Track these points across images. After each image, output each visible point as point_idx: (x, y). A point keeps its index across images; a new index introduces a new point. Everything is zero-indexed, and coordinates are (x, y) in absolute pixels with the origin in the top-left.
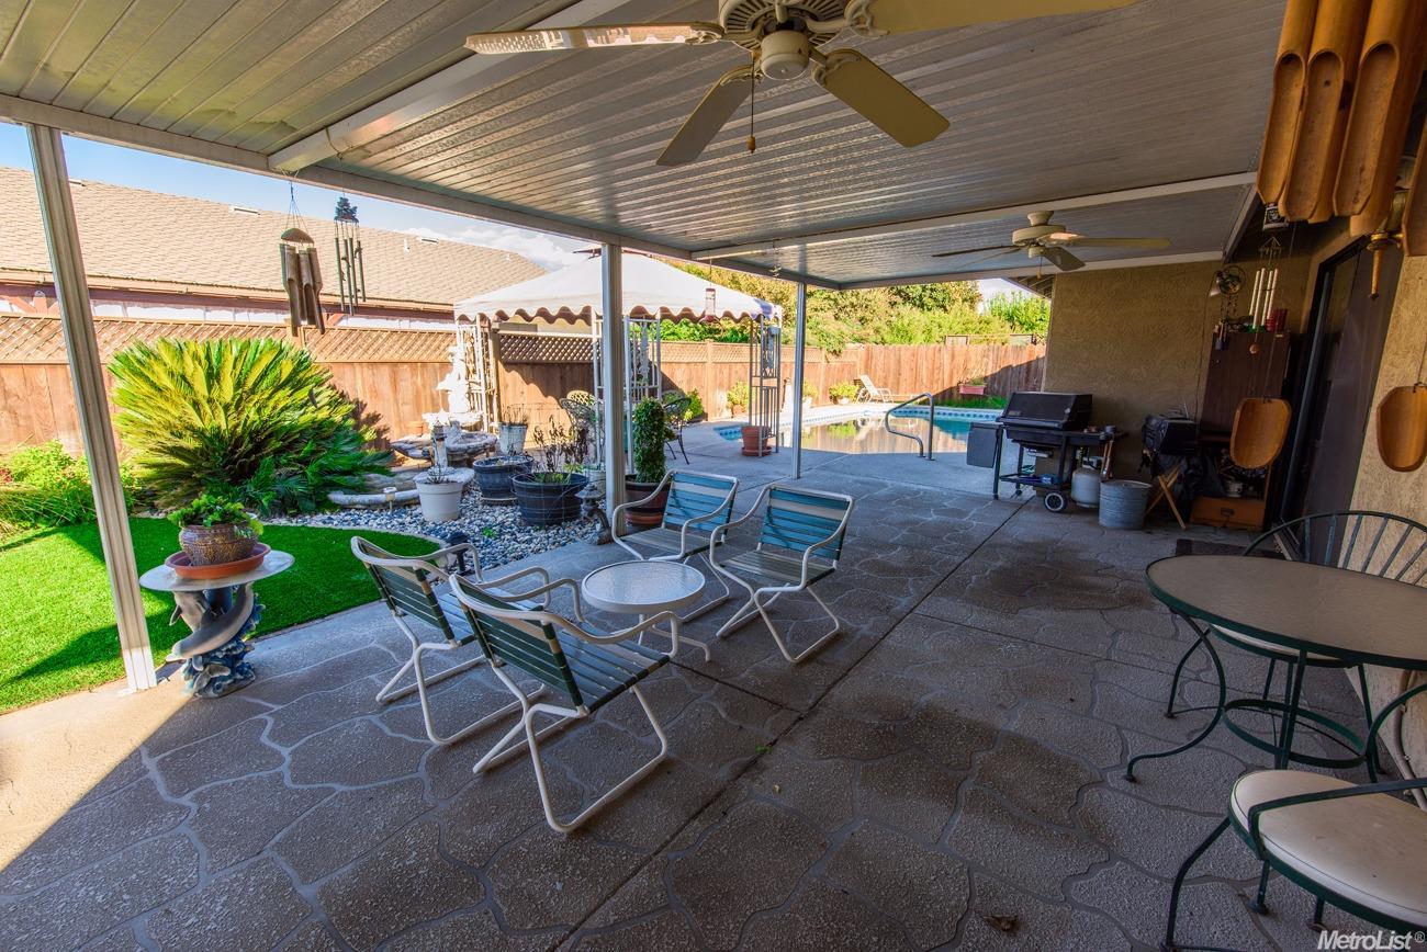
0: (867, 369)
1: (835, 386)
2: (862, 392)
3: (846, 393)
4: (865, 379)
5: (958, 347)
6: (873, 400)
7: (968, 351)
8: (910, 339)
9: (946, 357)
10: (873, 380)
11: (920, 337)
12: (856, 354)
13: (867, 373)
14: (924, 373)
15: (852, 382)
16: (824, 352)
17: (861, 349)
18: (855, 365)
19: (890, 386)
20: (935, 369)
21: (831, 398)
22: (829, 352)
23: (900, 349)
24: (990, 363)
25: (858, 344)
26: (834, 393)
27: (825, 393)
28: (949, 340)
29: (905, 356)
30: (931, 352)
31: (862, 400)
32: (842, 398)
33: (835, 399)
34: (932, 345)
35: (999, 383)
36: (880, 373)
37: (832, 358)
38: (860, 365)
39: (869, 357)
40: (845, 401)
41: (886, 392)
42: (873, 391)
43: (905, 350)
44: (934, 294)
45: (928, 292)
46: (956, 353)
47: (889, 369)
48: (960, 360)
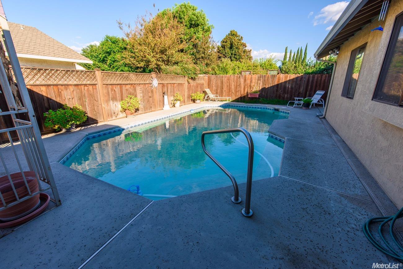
0: (209, 86)
1: (193, 95)
2: (206, 96)
3: (198, 98)
4: (208, 91)
5: (247, 76)
6: (211, 100)
7: (251, 78)
8: (227, 72)
9: (242, 80)
10: (211, 91)
11: (231, 72)
12: (204, 79)
13: (209, 88)
14: (233, 87)
15: (202, 92)
16: (186, 78)
17: (206, 77)
18: (203, 84)
19: (219, 93)
20: (238, 86)
21: (192, 100)
22: (189, 79)
23: (222, 77)
24: (261, 83)
25: (205, 75)
26: (193, 98)
27: (188, 98)
28: (243, 73)
29: (225, 80)
30: (235, 78)
31: (207, 100)
32: (197, 100)
33: (194, 101)
34: (236, 75)
35: (265, 93)
36: (214, 88)
37: (190, 81)
38: (206, 85)
39: (209, 80)
40: (198, 101)
41: (217, 96)
42: (212, 96)
43: (225, 77)
44: (235, 56)
45: (233, 55)
46: (247, 78)
47: (218, 86)
48: (248, 82)
